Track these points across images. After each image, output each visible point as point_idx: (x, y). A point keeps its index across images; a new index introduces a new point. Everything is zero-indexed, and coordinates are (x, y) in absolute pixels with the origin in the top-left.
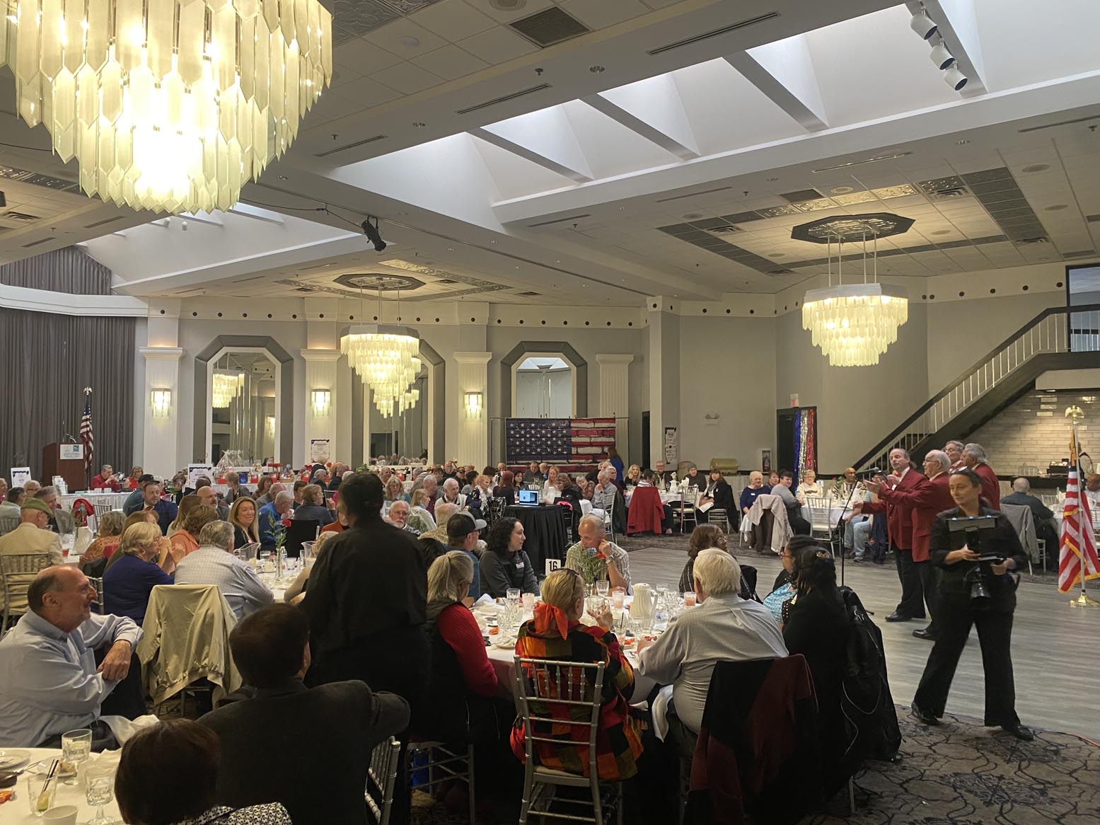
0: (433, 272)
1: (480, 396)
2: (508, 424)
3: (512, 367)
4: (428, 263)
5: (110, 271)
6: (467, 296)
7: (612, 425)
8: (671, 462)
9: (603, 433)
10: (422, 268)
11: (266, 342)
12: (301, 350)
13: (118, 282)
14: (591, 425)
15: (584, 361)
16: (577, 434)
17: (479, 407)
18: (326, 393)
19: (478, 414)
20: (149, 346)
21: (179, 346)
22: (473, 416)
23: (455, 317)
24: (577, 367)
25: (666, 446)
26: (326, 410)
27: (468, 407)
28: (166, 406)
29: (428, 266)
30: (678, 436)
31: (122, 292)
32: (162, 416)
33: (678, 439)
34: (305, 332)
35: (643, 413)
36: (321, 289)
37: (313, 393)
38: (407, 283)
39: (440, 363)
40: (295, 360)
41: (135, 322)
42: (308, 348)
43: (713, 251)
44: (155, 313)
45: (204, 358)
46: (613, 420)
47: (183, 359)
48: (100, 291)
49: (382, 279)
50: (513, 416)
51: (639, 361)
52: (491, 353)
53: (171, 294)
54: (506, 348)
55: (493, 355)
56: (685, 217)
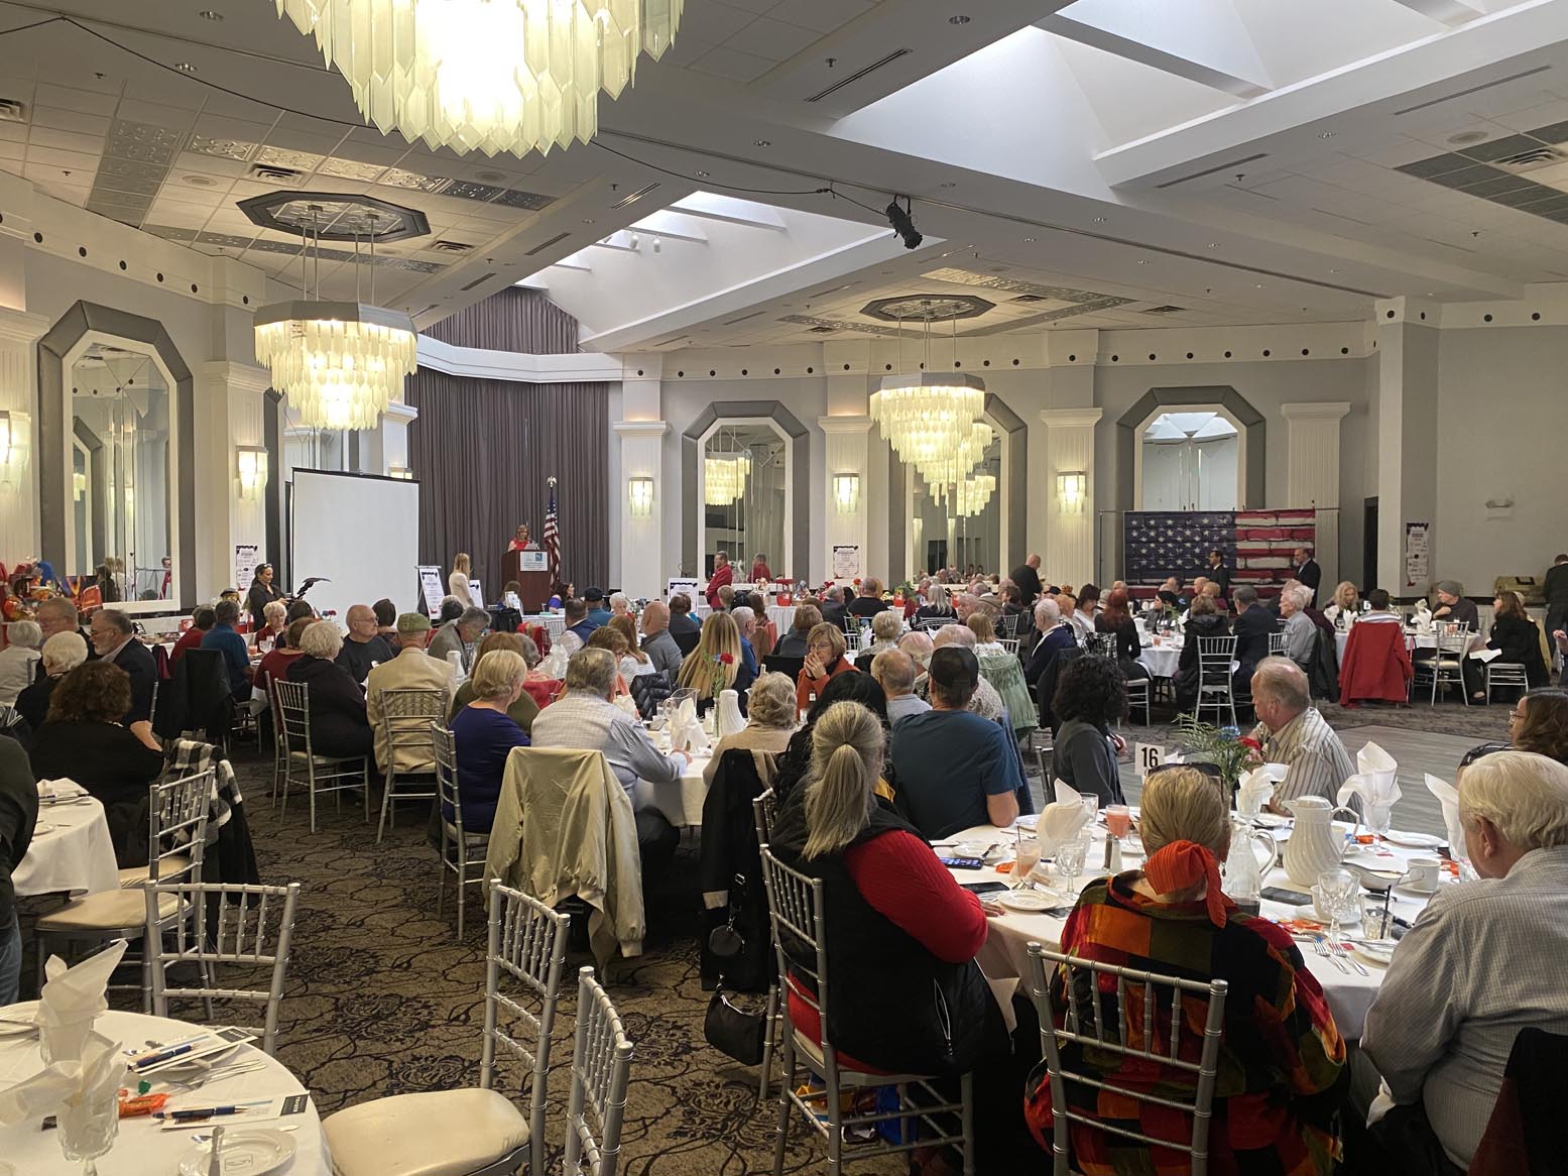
0: (1005, 285)
1: (1082, 478)
2: (1128, 522)
3: (1136, 430)
4: (998, 270)
5: (576, 321)
6: (1062, 321)
7: (1309, 521)
8: (1417, 582)
9: (1292, 534)
10: (989, 278)
11: (772, 408)
12: (820, 417)
13: (586, 334)
14: (1272, 521)
15: (1262, 417)
16: (1247, 535)
17: (1081, 495)
18: (853, 479)
19: (1079, 507)
20: (625, 420)
21: (662, 419)
22: (1071, 509)
23: (1042, 355)
24: (1247, 426)
25: (1408, 555)
26: (853, 503)
27: (1062, 496)
28: (647, 501)
29: (1000, 274)
30: (1433, 535)
31: (590, 348)
32: (643, 514)
33: (1431, 543)
34: (824, 391)
35: (1366, 500)
36: (844, 327)
37: (836, 479)
38: (967, 306)
39: (1019, 430)
40: (811, 434)
41: (607, 389)
42: (830, 414)
43: (1509, 203)
44: (632, 374)
45: (694, 434)
46: (1311, 512)
47: (667, 436)
48: (565, 350)
49: (929, 303)
50: (1136, 510)
51: (1360, 415)
52: (1100, 409)
53: (649, 348)
54: (1125, 400)
55: (1103, 412)
56: (1451, 140)
